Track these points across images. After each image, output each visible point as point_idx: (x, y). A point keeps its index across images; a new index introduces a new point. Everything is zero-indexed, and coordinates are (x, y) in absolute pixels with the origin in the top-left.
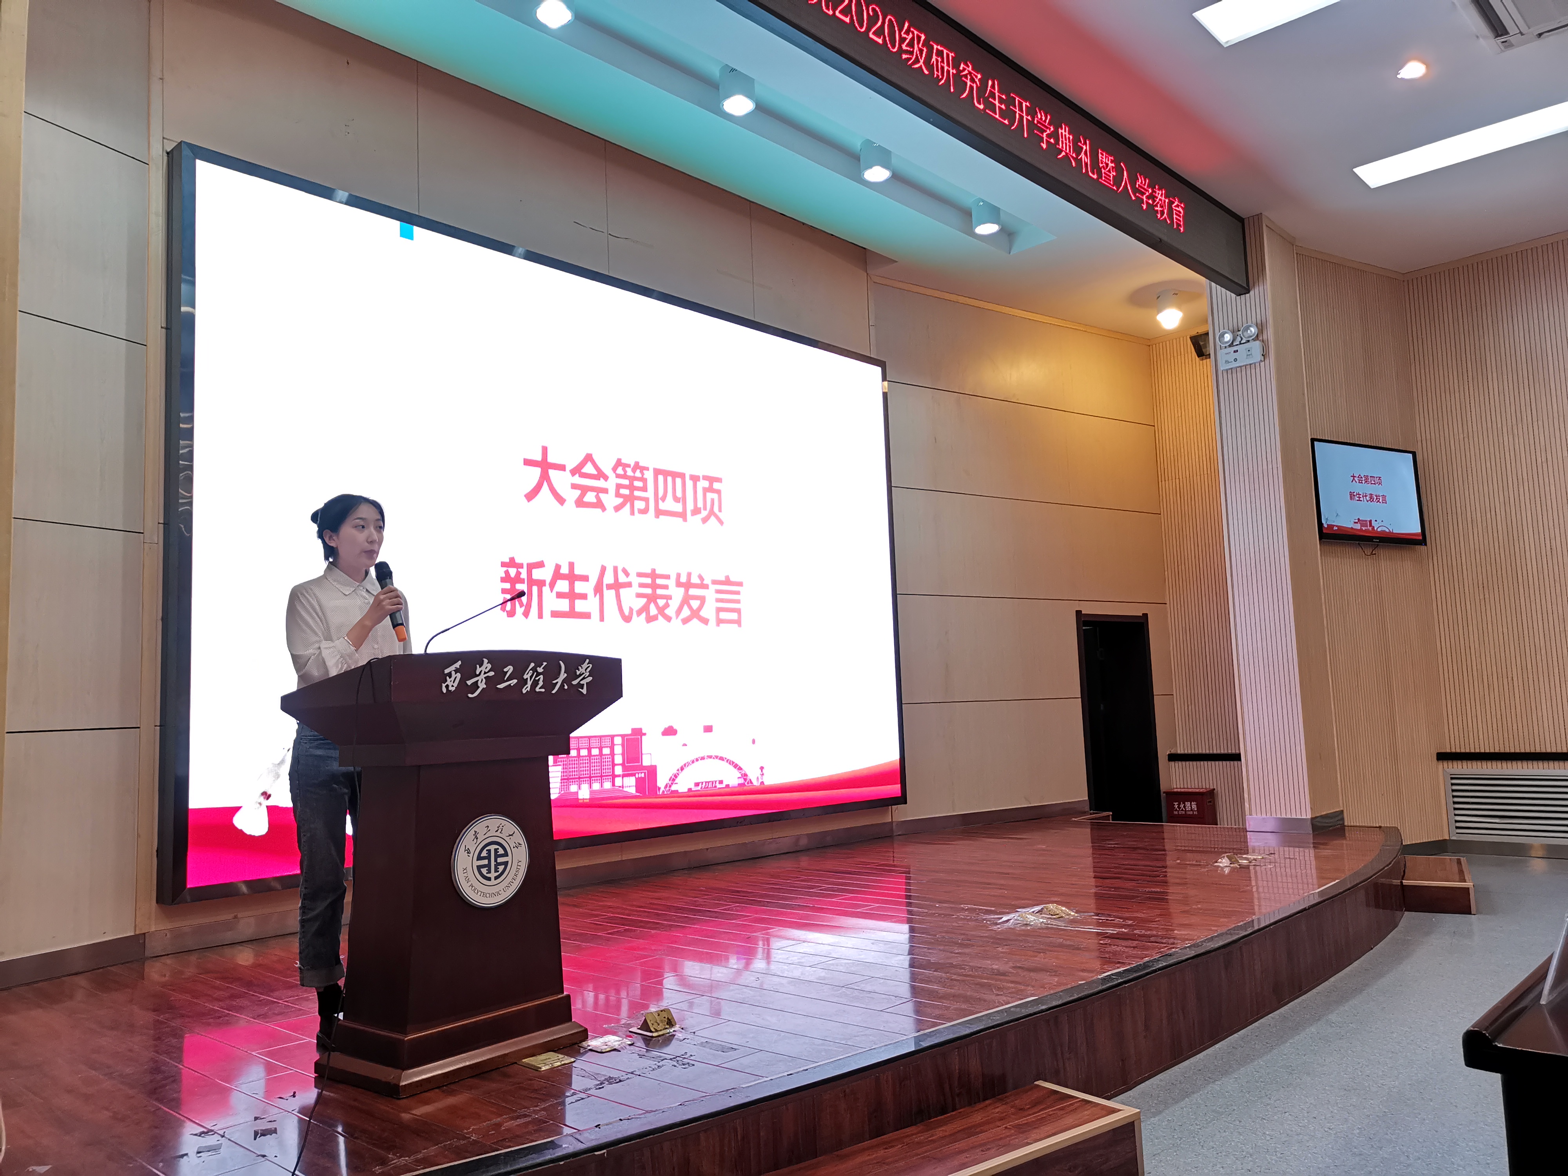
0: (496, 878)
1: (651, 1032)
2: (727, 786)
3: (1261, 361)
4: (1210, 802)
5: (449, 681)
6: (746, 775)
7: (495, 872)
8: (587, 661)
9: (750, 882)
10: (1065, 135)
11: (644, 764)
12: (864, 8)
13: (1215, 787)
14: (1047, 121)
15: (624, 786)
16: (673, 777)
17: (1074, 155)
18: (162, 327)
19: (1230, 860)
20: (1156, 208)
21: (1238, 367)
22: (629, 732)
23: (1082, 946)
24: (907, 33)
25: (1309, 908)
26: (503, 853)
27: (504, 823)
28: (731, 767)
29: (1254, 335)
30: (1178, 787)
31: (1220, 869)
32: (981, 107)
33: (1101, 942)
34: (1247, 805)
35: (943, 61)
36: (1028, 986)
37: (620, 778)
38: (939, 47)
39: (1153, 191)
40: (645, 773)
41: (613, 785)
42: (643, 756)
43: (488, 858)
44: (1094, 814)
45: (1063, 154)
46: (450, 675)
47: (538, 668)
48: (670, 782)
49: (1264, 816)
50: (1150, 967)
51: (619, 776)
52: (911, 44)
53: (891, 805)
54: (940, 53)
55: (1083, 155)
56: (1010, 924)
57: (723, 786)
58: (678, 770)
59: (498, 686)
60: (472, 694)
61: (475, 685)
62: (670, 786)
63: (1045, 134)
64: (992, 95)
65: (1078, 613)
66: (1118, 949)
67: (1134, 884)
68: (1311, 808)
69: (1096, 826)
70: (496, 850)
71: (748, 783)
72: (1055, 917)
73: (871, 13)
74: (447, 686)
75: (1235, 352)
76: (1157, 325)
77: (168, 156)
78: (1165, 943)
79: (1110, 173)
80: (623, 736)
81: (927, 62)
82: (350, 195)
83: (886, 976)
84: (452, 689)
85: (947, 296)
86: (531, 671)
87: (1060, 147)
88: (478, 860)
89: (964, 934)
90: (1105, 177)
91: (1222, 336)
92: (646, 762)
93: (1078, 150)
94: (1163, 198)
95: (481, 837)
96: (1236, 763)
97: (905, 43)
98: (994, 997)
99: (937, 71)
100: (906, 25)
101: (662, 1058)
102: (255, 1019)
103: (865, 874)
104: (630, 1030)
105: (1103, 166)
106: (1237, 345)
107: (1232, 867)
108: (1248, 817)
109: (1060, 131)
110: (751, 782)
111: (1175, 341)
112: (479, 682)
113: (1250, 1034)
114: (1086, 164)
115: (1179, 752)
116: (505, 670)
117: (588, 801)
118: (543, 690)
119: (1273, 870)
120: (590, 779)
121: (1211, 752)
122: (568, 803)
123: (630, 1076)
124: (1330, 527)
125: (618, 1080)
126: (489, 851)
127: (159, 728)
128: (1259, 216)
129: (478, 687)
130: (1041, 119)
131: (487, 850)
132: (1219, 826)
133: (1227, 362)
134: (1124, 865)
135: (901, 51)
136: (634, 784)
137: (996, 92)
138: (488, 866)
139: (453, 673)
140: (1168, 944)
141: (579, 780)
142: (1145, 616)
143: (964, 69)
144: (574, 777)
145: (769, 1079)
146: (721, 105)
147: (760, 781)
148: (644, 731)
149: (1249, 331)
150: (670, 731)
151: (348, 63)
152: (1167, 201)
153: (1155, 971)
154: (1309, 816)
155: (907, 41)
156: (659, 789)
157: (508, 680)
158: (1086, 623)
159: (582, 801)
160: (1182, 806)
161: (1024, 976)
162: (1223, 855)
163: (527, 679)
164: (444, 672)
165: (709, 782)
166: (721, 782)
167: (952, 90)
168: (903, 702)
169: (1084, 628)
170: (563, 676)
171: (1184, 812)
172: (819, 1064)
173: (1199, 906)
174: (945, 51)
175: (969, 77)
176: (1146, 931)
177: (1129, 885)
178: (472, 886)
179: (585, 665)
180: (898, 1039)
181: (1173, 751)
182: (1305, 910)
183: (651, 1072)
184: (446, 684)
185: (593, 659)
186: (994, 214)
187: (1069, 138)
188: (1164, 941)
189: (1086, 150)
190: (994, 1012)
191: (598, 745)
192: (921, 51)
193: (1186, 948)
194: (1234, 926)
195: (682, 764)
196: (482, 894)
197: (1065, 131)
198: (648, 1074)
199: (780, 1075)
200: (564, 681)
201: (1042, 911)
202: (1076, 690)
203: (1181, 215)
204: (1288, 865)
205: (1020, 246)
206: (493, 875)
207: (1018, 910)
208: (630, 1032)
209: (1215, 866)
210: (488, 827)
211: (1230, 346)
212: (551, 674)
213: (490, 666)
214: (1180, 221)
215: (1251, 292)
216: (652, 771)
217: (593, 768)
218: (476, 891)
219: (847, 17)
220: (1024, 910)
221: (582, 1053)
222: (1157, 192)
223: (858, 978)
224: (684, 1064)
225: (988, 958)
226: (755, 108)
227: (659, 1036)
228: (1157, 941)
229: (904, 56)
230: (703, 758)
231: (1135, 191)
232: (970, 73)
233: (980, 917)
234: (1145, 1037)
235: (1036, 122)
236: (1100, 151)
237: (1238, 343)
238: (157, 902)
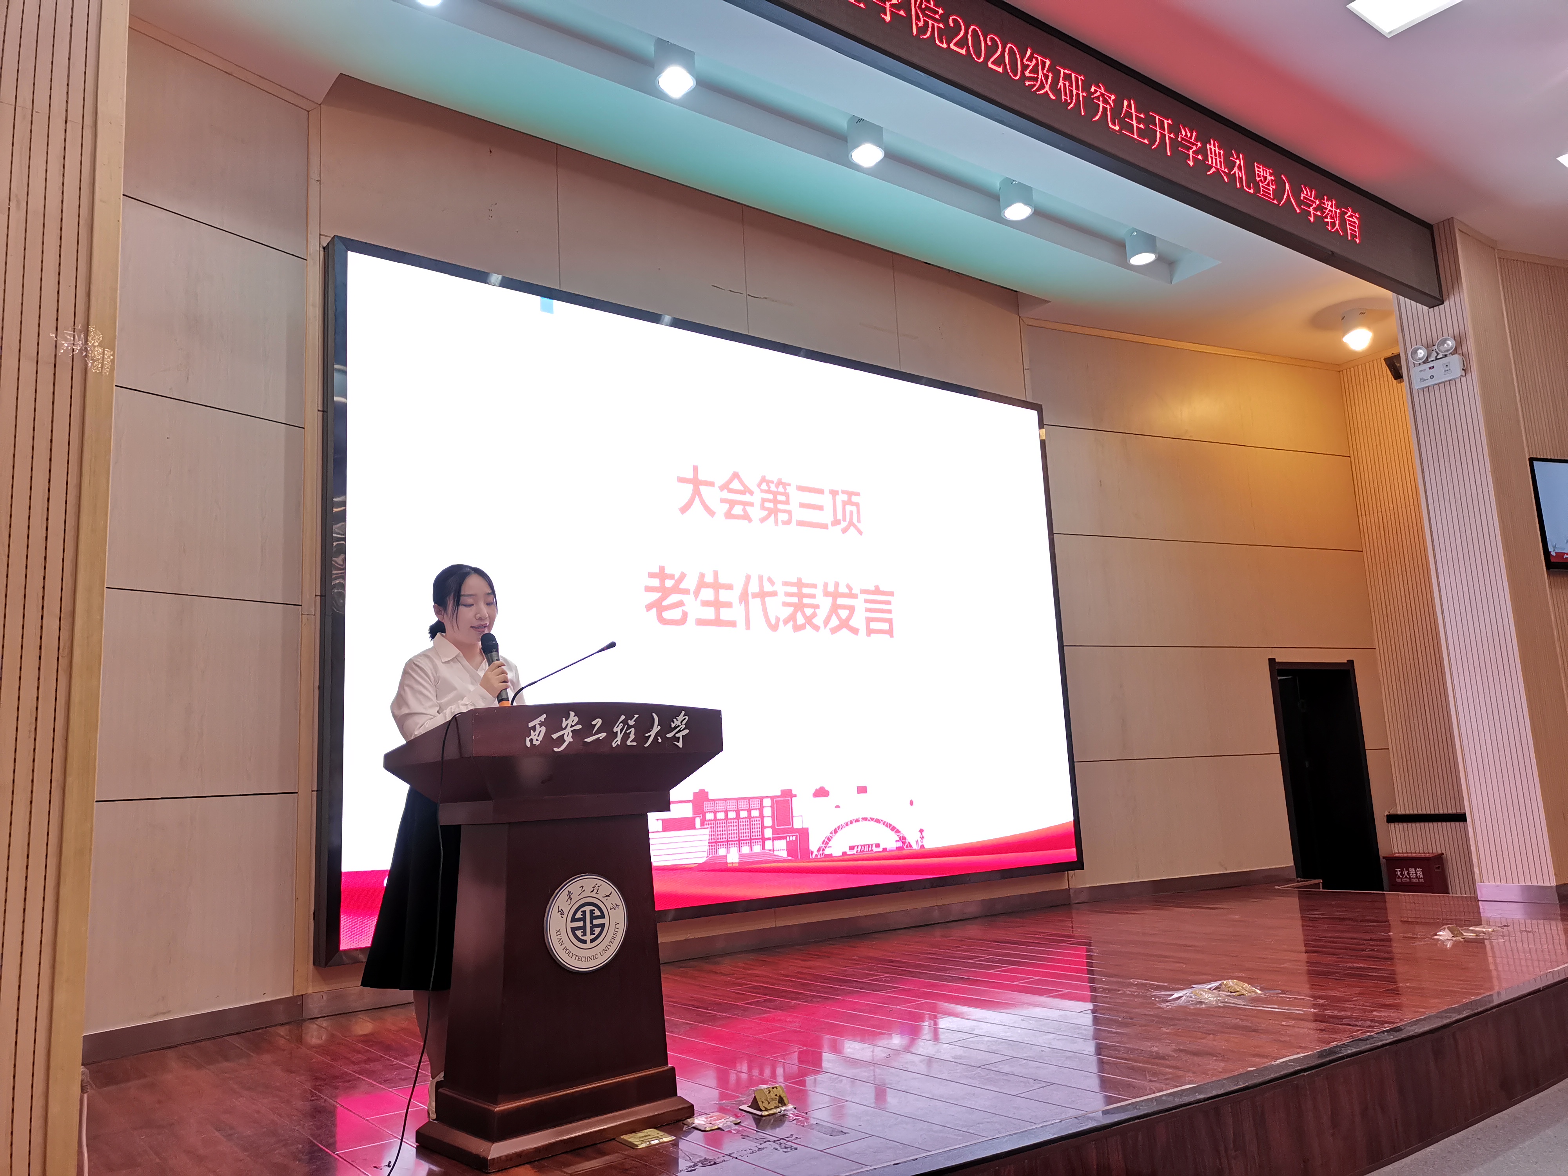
0: (592, 941)
1: (761, 1110)
2: (885, 850)
3: (1461, 376)
4: (1438, 868)
5: (533, 735)
6: (904, 838)
7: (591, 935)
8: (683, 713)
9: (907, 952)
10: (1215, 151)
11: (795, 827)
12: (982, 38)
13: (1444, 852)
14: (1193, 138)
15: (775, 849)
16: (826, 840)
17: (1226, 170)
18: (319, 411)
19: (1452, 933)
20: (1326, 220)
21: (1436, 384)
22: (779, 794)
23: (1260, 1028)
24: (1030, 59)
25: (1543, 990)
26: (600, 914)
27: (599, 883)
28: (888, 830)
29: (1452, 348)
30: (1400, 851)
31: (1440, 942)
32: (1117, 128)
33: (1284, 1023)
34: (1476, 870)
35: (1071, 85)
36: (1188, 1071)
37: (771, 842)
38: (1066, 71)
39: (1322, 203)
40: (796, 836)
41: (763, 848)
42: (794, 818)
43: (583, 919)
44: (1301, 881)
45: (1213, 170)
46: (534, 728)
47: (629, 721)
48: (823, 846)
49: (1498, 883)
50: (1336, 1053)
51: (769, 839)
52: (1035, 70)
53: (1068, 871)
54: (1067, 77)
55: (1236, 169)
56: (1181, 1002)
57: (881, 849)
58: (831, 833)
59: (585, 740)
60: (559, 748)
61: (561, 739)
62: (823, 850)
63: (1191, 151)
64: (1129, 115)
65: (1272, 661)
66: (1302, 1031)
67: (1334, 958)
68: (1555, 874)
69: (1304, 895)
70: (592, 912)
71: (907, 847)
72: (1234, 994)
73: (989, 43)
74: (531, 740)
75: (1430, 368)
76: (1344, 347)
77: (324, 251)
78: (1360, 1026)
79: (1270, 186)
80: (772, 798)
81: (1054, 87)
82: (503, 277)
83: (1030, 1057)
84: (537, 743)
85: (1106, 334)
86: (621, 724)
87: (1210, 163)
88: (572, 922)
89: (1126, 1012)
90: (1263, 191)
91: (1415, 352)
92: (797, 824)
93: (1231, 165)
94: (1334, 209)
95: (575, 898)
96: (1462, 823)
97: (1028, 71)
98: (1146, 1083)
99: (1066, 95)
100: (1029, 52)
101: (765, 1140)
102: (381, 1084)
103: (1030, 944)
104: (740, 1107)
105: (1261, 180)
106: (1433, 361)
107: (1456, 941)
108: (1478, 884)
109: (1208, 147)
110: (911, 846)
111: (1367, 364)
112: (565, 736)
113: (1470, 1137)
114: (1241, 178)
115: (1399, 813)
116: (593, 723)
117: (737, 865)
118: (635, 744)
119: (1507, 944)
120: (739, 842)
121: (1437, 812)
122: (717, 867)
123: (727, 1158)
124: (1560, 555)
125: (712, 1163)
126: (584, 912)
127: (316, 792)
128: (1450, 221)
129: (565, 741)
130: (1186, 135)
131: (582, 912)
132: (1451, 895)
133: (1422, 380)
134: (1325, 937)
135: (1023, 77)
136: (785, 848)
137: (1133, 111)
138: (584, 928)
139: (538, 726)
140: (1363, 1027)
141: (727, 843)
142: (1351, 663)
143: (1096, 91)
144: (722, 840)
145: (872, 1168)
146: (850, 156)
147: (920, 844)
148: (794, 793)
149: (1446, 345)
150: (821, 793)
151: (491, 152)
152: (1338, 211)
153: (1342, 1058)
154: (1553, 883)
155: (1031, 67)
156: (812, 852)
157: (596, 733)
158: (1281, 672)
159: (731, 865)
160: (1406, 873)
161: (1186, 1060)
162: (1444, 926)
163: (617, 732)
164: (528, 726)
165: (864, 846)
166: (878, 845)
167: (1083, 114)
168: (1075, 761)
169: (1279, 678)
170: (656, 729)
171: (1408, 880)
172: (931, 1153)
173: (1408, 984)
174: (1073, 75)
175: (1101, 99)
176: (1339, 1011)
177: (1329, 959)
178: (567, 950)
179: (680, 718)
180: (1027, 1127)
181: (1392, 812)
182: (1538, 991)
183: (749, 1155)
184: (530, 738)
185: (689, 711)
186: (1149, 243)
187: (1219, 153)
188: (1359, 1023)
189: (1240, 164)
190: (1143, 1101)
191: (746, 807)
192: (1046, 77)
193: (1383, 1032)
194: (1446, 1007)
195: (836, 827)
196: (577, 958)
197: (1215, 147)
198: (745, 1156)
199: (886, 1164)
200: (657, 734)
201: (1220, 988)
202: (1274, 745)
203: (1356, 226)
204: (1525, 939)
205: (1182, 275)
206: (588, 937)
207: (1193, 986)
208: (740, 1109)
209: (1434, 939)
210: (583, 887)
211: (1424, 362)
212: (644, 726)
213: (578, 719)
214: (1355, 231)
215: (1445, 303)
216: (804, 833)
217: (742, 831)
218: (571, 955)
219: (962, 49)
220: (1200, 986)
221: (684, 1131)
222: (1326, 203)
223: (998, 1058)
224: (786, 1148)
225: (1148, 1039)
226: (885, 156)
227: (769, 1115)
228: (1350, 1023)
229: (1027, 83)
230: (857, 821)
231: (1300, 203)
232: (1102, 95)
233: (1149, 993)
234: (1333, 1135)
235: (1179, 139)
236: (1256, 165)
237: (1434, 359)
238: (314, 964)
